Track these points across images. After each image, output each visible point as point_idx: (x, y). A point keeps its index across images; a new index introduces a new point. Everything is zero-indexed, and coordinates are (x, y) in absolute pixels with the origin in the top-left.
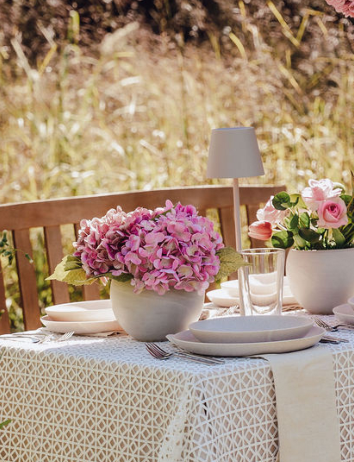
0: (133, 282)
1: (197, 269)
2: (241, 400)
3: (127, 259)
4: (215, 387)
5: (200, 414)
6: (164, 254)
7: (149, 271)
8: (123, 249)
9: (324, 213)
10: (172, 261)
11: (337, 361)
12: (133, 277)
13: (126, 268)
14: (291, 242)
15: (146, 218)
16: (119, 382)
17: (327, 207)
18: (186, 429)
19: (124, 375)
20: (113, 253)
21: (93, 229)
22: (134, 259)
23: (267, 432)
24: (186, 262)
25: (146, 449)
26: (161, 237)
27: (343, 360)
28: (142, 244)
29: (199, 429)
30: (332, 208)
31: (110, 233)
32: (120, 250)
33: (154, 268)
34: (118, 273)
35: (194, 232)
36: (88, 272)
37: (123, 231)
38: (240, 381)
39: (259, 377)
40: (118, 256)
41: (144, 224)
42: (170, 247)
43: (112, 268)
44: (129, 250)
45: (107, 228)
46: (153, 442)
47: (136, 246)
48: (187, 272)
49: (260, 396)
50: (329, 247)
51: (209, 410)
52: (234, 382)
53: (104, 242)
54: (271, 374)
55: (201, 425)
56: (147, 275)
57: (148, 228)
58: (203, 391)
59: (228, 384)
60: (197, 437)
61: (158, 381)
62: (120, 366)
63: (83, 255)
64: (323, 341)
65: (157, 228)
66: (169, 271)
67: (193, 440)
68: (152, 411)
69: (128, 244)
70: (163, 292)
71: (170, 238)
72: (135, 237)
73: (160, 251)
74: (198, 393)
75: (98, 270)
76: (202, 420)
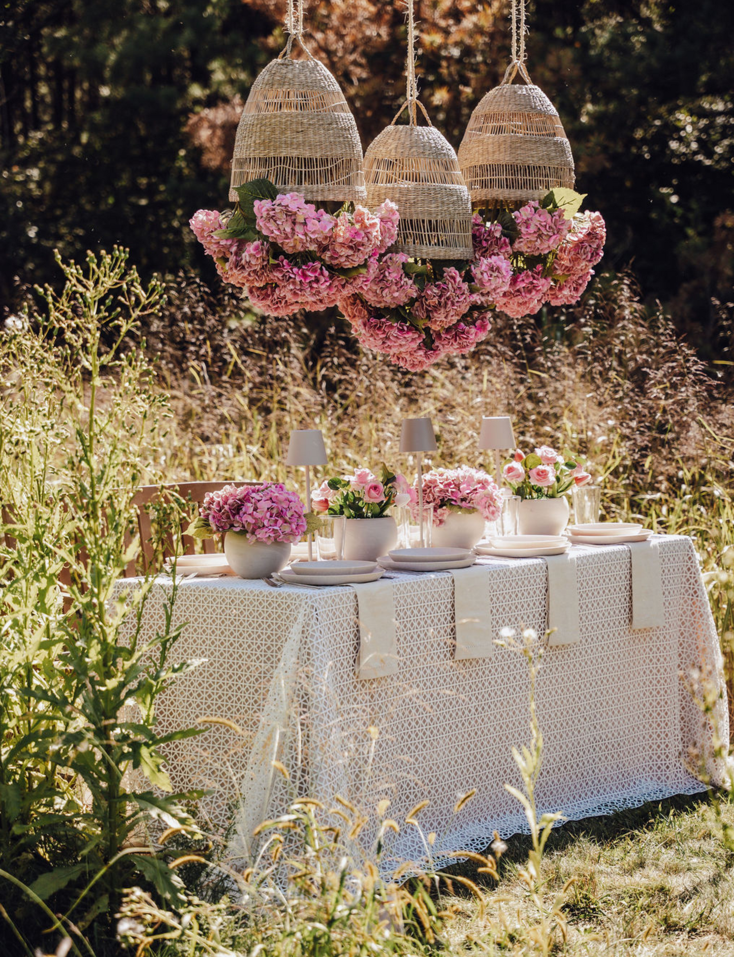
0: (248, 536)
1: (294, 526)
2: (338, 613)
3: (244, 519)
4: (323, 603)
5: (314, 621)
6: (271, 516)
7: (259, 527)
8: (241, 513)
9: (369, 492)
10: (276, 521)
11: (395, 590)
12: (247, 532)
13: (243, 526)
14: (342, 513)
15: (253, 491)
16: (246, 602)
17: (371, 488)
18: (303, 632)
19: (251, 598)
20: (234, 515)
21: (216, 499)
22: (250, 519)
23: (352, 636)
24: (285, 522)
25: (269, 648)
26: (269, 504)
27: (398, 589)
28: (255, 509)
29: (314, 631)
30: (375, 488)
31: (230, 501)
32: (238, 513)
33: (264, 526)
34: (238, 529)
35: (290, 502)
36: (215, 528)
37: (239, 500)
38: (337, 600)
39: (348, 598)
40: (237, 517)
41: (253, 495)
42: (275, 511)
43: (232, 526)
44: (244, 513)
45: (227, 499)
46: (274, 643)
47: (251, 510)
48: (287, 529)
49: (349, 611)
50: (367, 517)
51: (319, 618)
52: (334, 601)
53: (226, 507)
54: (356, 596)
55: (315, 628)
56: (258, 531)
57: (258, 498)
58: (316, 605)
59: (330, 602)
60: (312, 636)
61: (279, 600)
62: (248, 592)
63: (210, 517)
64: (382, 578)
65: (264, 498)
66: (276, 528)
67: (309, 638)
68: (274, 621)
69: (244, 509)
70: (269, 542)
71: (274, 505)
72: (249, 505)
73: (268, 514)
74: (313, 607)
75: (222, 527)
76: (316, 625)
